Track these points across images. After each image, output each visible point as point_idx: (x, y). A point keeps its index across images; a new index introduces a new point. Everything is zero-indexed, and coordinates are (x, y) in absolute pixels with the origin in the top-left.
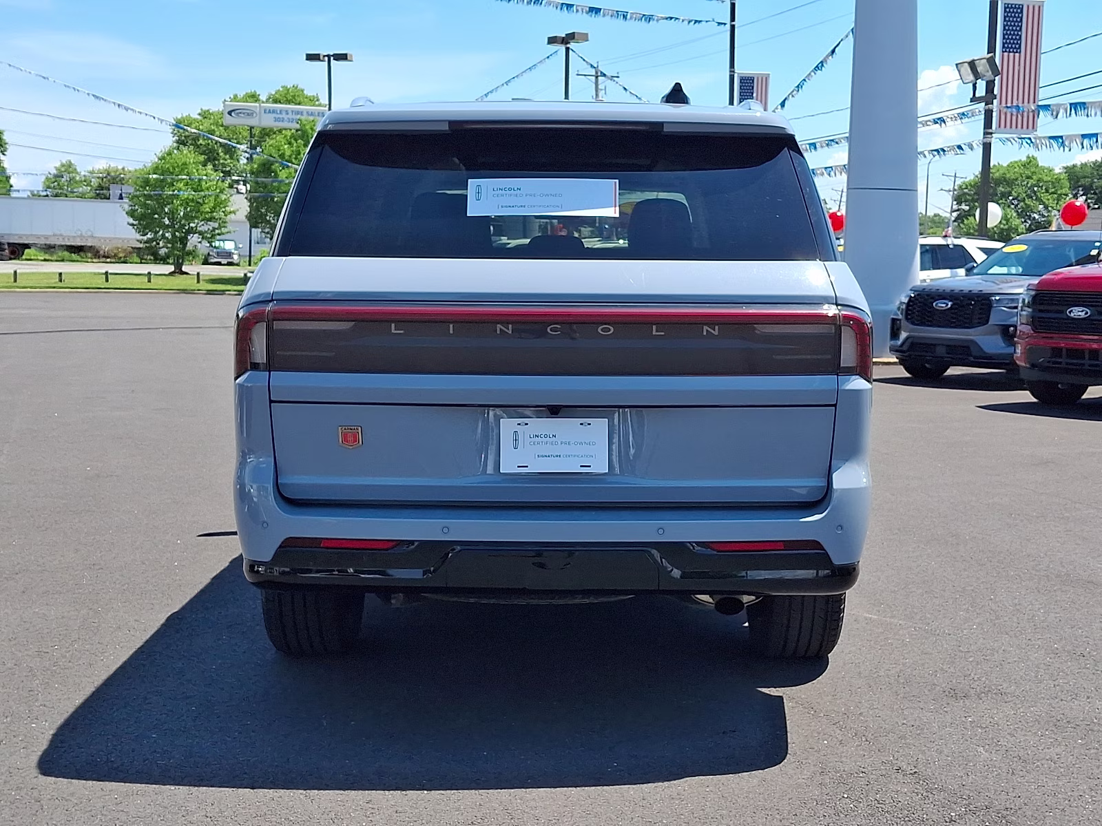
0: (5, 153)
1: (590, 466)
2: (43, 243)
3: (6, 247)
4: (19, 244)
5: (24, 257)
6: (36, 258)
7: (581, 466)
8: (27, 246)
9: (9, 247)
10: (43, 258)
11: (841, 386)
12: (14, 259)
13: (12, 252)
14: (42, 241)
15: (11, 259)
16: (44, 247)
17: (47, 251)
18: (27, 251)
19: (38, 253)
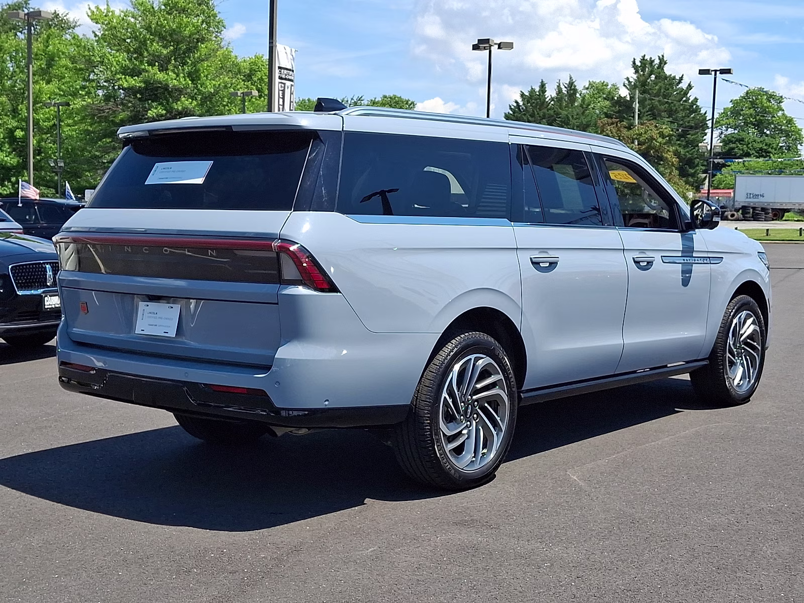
0: (802, 144)
1: (167, 333)
2: (797, 208)
3: (770, 211)
4: (780, 209)
5: (784, 219)
6: (792, 219)
7: (165, 332)
8: (788, 211)
9: (772, 211)
10: (796, 219)
11: (280, 291)
12: (776, 220)
13: (775, 215)
14: (797, 207)
15: (773, 220)
16: (799, 211)
17: (801, 214)
18: (786, 214)
19: (795, 216)
